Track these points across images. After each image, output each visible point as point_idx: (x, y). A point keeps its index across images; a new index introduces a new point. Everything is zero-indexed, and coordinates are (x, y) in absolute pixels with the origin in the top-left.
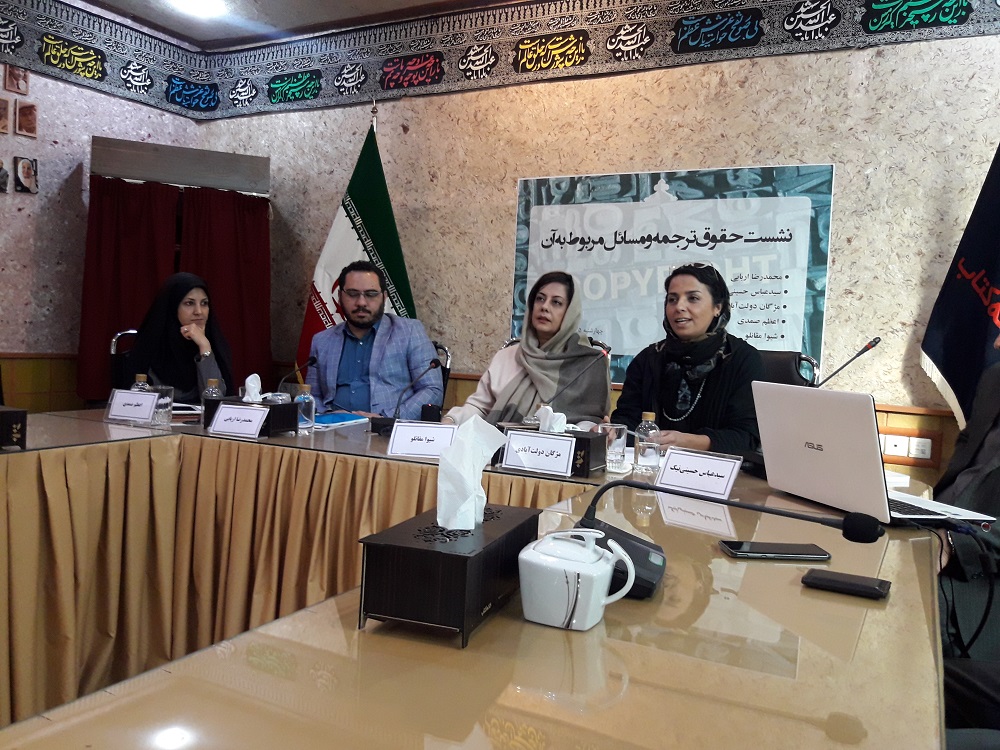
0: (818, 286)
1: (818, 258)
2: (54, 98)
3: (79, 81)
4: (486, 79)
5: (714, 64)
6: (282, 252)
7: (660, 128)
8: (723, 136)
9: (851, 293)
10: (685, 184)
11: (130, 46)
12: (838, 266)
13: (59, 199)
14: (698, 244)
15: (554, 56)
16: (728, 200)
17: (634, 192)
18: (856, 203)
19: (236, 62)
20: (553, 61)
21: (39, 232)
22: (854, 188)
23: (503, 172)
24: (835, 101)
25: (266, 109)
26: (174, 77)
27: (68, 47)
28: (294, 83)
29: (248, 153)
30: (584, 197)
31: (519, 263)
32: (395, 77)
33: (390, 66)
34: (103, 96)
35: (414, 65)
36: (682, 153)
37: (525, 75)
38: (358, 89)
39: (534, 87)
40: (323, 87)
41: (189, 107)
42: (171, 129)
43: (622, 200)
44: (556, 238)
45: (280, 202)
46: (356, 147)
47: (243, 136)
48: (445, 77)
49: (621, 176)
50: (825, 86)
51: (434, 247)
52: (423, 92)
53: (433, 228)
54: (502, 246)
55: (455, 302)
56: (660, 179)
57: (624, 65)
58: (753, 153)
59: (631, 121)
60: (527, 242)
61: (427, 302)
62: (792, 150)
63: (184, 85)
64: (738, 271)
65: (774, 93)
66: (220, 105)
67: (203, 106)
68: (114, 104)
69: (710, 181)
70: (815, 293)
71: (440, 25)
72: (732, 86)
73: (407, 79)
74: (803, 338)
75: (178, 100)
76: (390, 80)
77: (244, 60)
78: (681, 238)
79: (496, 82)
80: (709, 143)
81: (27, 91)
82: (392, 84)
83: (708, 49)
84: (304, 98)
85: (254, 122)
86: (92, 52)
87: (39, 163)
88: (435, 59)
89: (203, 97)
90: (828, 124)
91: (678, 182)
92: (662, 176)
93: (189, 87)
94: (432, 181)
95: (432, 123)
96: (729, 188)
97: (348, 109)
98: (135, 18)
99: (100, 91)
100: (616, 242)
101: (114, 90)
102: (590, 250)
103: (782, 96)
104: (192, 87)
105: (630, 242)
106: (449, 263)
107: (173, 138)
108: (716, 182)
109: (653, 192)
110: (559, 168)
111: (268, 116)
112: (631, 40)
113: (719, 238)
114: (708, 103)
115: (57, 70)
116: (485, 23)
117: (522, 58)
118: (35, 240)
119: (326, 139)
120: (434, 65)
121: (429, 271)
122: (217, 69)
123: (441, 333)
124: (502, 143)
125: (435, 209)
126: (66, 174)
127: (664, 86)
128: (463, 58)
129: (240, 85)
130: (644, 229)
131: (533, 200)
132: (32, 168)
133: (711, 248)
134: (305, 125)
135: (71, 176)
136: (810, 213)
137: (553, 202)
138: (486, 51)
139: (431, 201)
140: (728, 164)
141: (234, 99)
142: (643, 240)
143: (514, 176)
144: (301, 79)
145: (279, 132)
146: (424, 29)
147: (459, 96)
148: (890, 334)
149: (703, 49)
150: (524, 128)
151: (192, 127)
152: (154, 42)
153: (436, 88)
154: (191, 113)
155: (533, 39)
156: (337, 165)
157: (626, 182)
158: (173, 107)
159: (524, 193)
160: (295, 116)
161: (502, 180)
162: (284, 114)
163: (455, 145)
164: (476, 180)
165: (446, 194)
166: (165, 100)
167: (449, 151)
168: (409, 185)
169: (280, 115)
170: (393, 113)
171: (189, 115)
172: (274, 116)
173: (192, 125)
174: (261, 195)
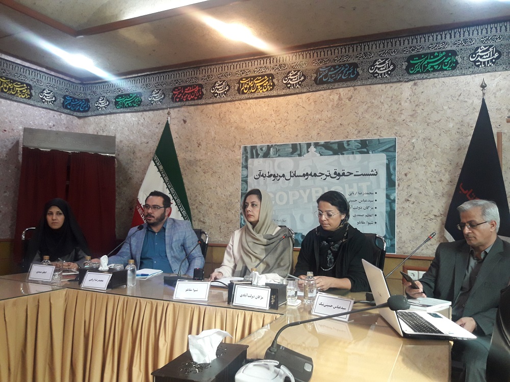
0: (392, 198)
1: (391, 184)
2: (5, 108)
3: (18, 99)
4: (224, 97)
5: (336, 90)
6: (122, 182)
7: (310, 121)
8: (341, 124)
9: (409, 201)
10: (323, 148)
11: (45, 82)
12: (401, 188)
13: (6, 159)
14: (332, 177)
15: (257, 86)
16: (345, 155)
17: (299, 152)
18: (408, 156)
19: (99, 88)
20: (257, 89)
22: (407, 149)
23: (234, 142)
24: (395, 107)
25: (114, 111)
26: (67, 96)
27: (12, 83)
28: (128, 98)
30: (274, 154)
31: (243, 187)
32: (179, 96)
33: (176, 91)
34: (30, 106)
35: (189, 90)
36: (321, 133)
37: (243, 96)
38: (161, 102)
39: (248, 101)
40: (143, 100)
41: (75, 111)
42: (65, 122)
43: (293, 156)
44: (261, 174)
45: (121, 158)
46: (160, 130)
47: (102, 125)
48: (204, 96)
49: (292, 144)
50: (390, 100)
51: (200, 179)
52: (193, 104)
53: (199, 170)
54: (234, 178)
55: (211, 207)
57: (292, 90)
58: (356, 132)
59: (296, 118)
60: (247, 177)
61: (197, 207)
62: (376, 131)
63: (72, 100)
64: (352, 190)
65: (366, 103)
66: (90, 109)
67: (82, 110)
68: (36, 111)
69: (336, 147)
70: (390, 201)
71: (201, 71)
72: (345, 100)
73: (185, 97)
74: (386, 223)
75: (69, 107)
76: (177, 98)
77: (102, 87)
78: (323, 174)
79: (229, 99)
80: (334, 128)
82: (178, 100)
83: (332, 82)
84: (133, 106)
85: (108, 118)
86: (25, 85)
88: (199, 87)
89: (82, 105)
90: (393, 118)
91: (320, 147)
92: (312, 144)
93: (74, 100)
94: (199, 147)
95: (198, 119)
96: (345, 150)
97: (156, 112)
98: (47, 68)
99: (29, 104)
100: (291, 176)
101: (36, 103)
102: (278, 180)
103: (369, 105)
104: (76, 100)
105: (298, 176)
106: (208, 187)
107: (66, 126)
108: (338, 147)
109: (308, 152)
110: (261, 140)
111: (115, 115)
112: (294, 78)
113: (341, 174)
114: (333, 109)
115: (7, 95)
116: (223, 70)
117: (242, 87)
119: (144, 126)
120: (199, 91)
121: (198, 191)
122: (89, 91)
123: (204, 223)
124: (233, 128)
125: (200, 160)
126: (10, 146)
127: (311, 101)
128: (213, 87)
129: (100, 100)
130: (304, 170)
131: (249, 156)
133: (338, 179)
134: (134, 119)
135: (13, 147)
136: (385, 161)
137: (259, 157)
138: (224, 84)
139: (198, 157)
140: (344, 138)
141: (97, 107)
142: (304, 175)
143: (239, 144)
144: (132, 97)
145: (121, 123)
146: (193, 73)
147: (211, 105)
148: (429, 221)
149: (330, 82)
150: (244, 121)
151: (76, 121)
152: (57, 79)
153: (200, 102)
154: (75, 113)
155: (247, 78)
156: (149, 140)
157: (294, 147)
158: (66, 111)
159: (244, 153)
160: (129, 115)
161: (233, 146)
162: (123, 114)
163: (209, 129)
164: (221, 146)
165: (206, 153)
166: (62, 107)
167: (207, 132)
168: (187, 149)
169: (121, 114)
170: (178, 113)
171: (74, 115)
172: (118, 115)
173: (76, 119)
174: (111, 155)
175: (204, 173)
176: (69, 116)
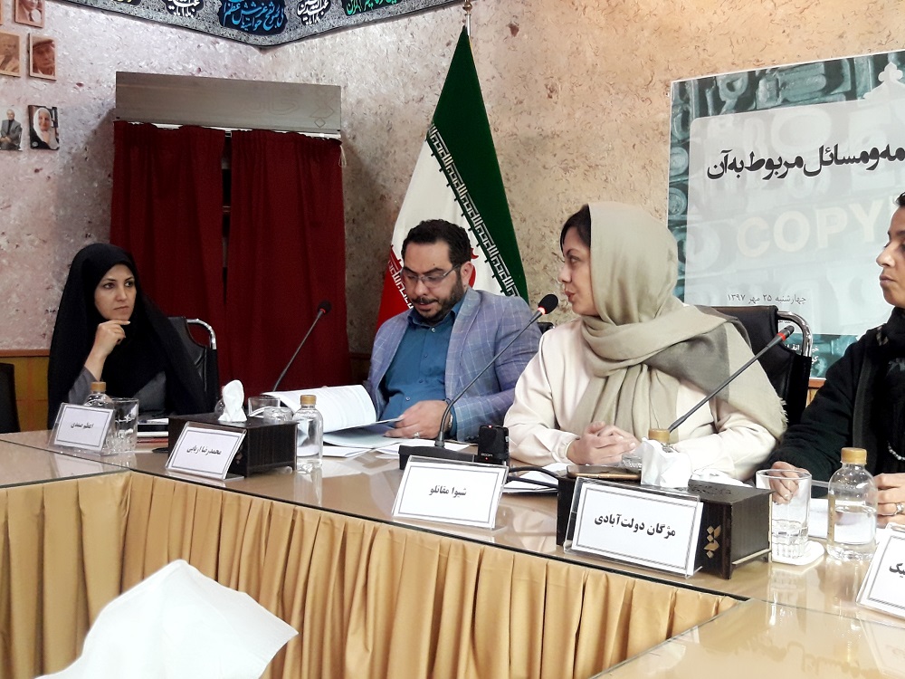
2: (77, 30)
3: (108, 6)
17: (847, 86)
21: (62, 198)
23: (648, 73)
25: (341, 23)
29: (321, 83)
30: (770, 99)
31: (674, 203)
34: (139, 23)
41: (251, 31)
42: (227, 60)
43: (828, 98)
44: (729, 163)
45: (361, 145)
47: (314, 62)
49: (826, 63)
53: (552, 162)
54: (650, 180)
56: (887, 63)
60: (686, 172)
61: (545, 268)
63: (243, 4)
66: (287, 25)
67: (267, 28)
68: (153, 33)
75: (235, 22)
81: (42, 23)
85: (327, 43)
87: (58, 111)
89: (267, 17)
92: (891, 58)
93: (249, 5)
94: (550, 97)
95: (550, 16)
99: (134, 17)
100: (823, 163)
104: (253, 5)
105: (844, 161)
107: (230, 72)
109: (877, 83)
110: (730, 60)
111: (343, 33)
118: (56, 207)
119: (413, 55)
121: (547, 224)
124: (646, 33)
125: (554, 135)
130: (866, 141)
131: (693, 109)
132: (51, 119)
134: (388, 40)
137: (724, 110)
139: (549, 125)
141: (302, 16)
142: (865, 157)
143: (663, 78)
145: (357, 53)
150: (678, 8)
154: (252, 38)
156: (428, 89)
157: (834, 71)
158: (229, 32)
159: (680, 101)
160: (375, 29)
161: (648, 86)
162: (362, 29)
163: (580, 44)
164: (611, 89)
165: (569, 114)
166: (218, 23)
167: (573, 53)
168: (520, 106)
169: (357, 30)
170: (497, 9)
171: (250, 42)
172: (350, 31)
173: (255, 54)
174: (329, 136)
175: (566, 170)
176: (236, 44)
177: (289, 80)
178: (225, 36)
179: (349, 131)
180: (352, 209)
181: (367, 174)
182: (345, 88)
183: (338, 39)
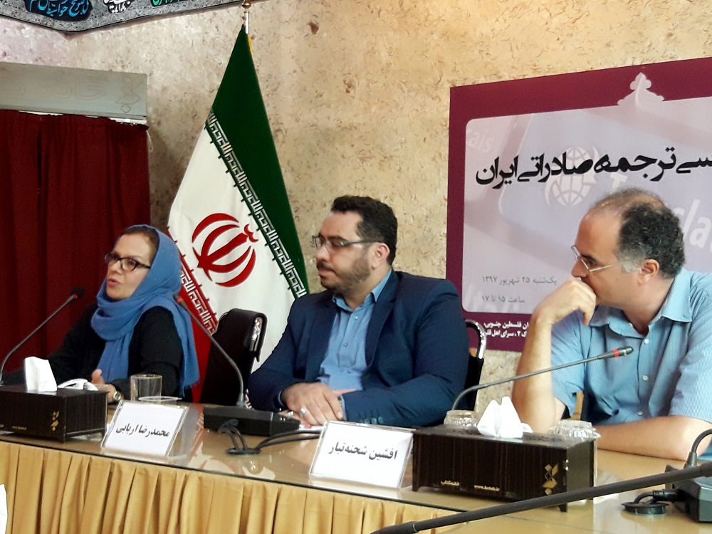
23: (437, 74)
25: (147, 12)
29: (127, 71)
36: (678, 33)
41: (56, 17)
42: (33, 45)
47: (120, 50)
53: (349, 152)
54: (439, 171)
66: (92, 12)
67: (73, 15)
75: (42, 8)
85: (133, 32)
89: (73, 4)
94: (348, 91)
95: (347, 18)
107: (36, 56)
111: (149, 23)
124: (435, 37)
125: (352, 127)
134: (193, 31)
139: (347, 117)
141: (108, 4)
143: (452, 77)
145: (163, 43)
150: (464, 15)
154: (58, 24)
158: (35, 18)
160: (181, 20)
161: (437, 84)
162: (168, 19)
163: (375, 44)
164: (403, 86)
165: (365, 108)
166: (24, 9)
167: (368, 52)
168: (319, 99)
169: (163, 21)
170: (298, 8)
171: (55, 27)
172: (156, 22)
173: (60, 39)
174: (135, 122)
175: (363, 160)
176: (41, 30)
177: (94, 67)
178: (31, 21)
179: (154, 116)
180: (156, 191)
181: (171, 158)
182: (151, 74)
183: (144, 29)
